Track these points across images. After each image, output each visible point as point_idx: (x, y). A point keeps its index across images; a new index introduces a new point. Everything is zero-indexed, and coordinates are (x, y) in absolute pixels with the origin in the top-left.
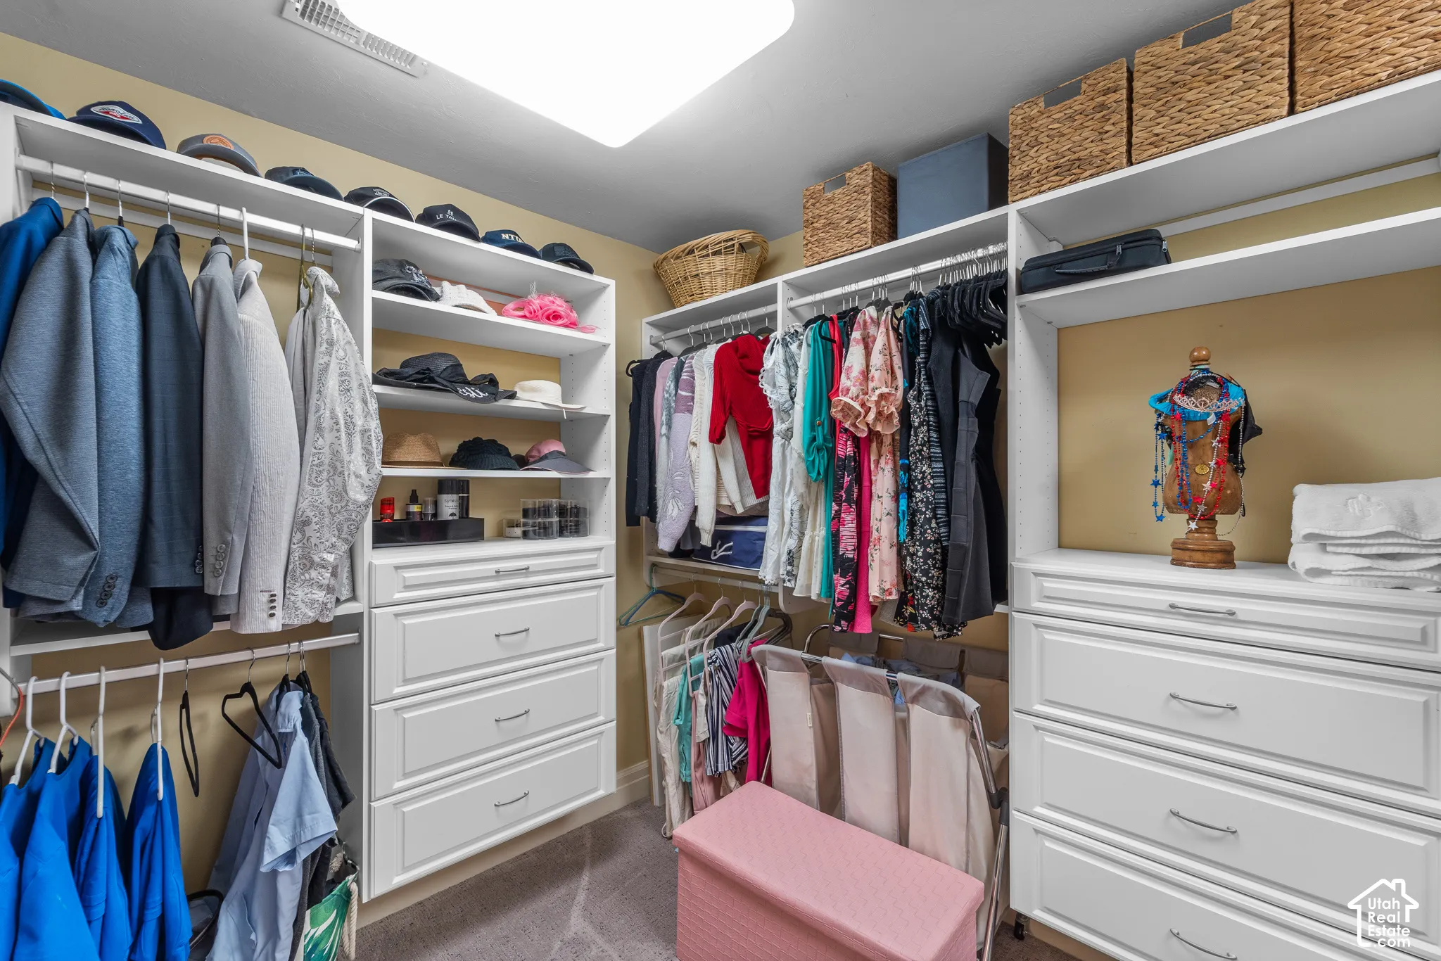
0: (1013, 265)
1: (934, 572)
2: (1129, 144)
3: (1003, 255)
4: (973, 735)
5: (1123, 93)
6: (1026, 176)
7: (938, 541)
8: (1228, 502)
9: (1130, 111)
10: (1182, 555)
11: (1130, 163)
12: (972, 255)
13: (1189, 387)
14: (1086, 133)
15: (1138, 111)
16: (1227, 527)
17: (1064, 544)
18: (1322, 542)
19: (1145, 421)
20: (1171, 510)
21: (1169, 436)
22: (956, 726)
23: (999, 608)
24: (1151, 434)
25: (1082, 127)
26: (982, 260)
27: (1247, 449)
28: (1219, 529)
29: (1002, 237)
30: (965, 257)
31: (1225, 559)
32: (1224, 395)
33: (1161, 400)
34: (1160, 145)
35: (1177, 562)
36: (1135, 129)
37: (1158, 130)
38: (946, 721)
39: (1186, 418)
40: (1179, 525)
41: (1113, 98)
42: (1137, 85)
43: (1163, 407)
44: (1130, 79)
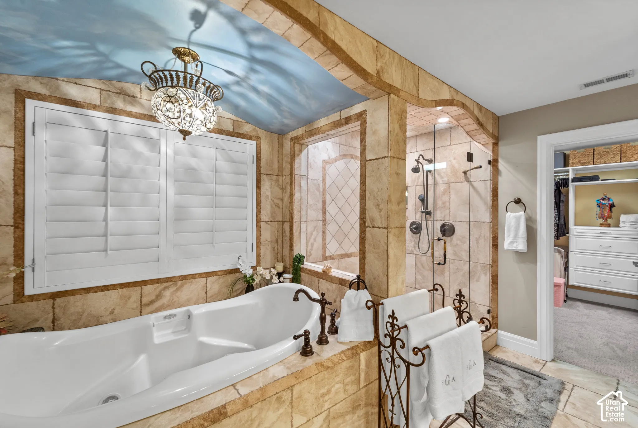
0: (571, 177)
1: (556, 229)
2: (594, 162)
3: (568, 175)
4: (562, 257)
5: (593, 154)
6: (573, 163)
7: (557, 223)
8: (610, 217)
9: (594, 156)
10: (601, 225)
11: (594, 164)
12: (561, 174)
13: (603, 199)
14: (586, 158)
15: (595, 157)
17: (575, 225)
18: (625, 223)
19: (594, 204)
20: (599, 218)
21: (599, 206)
22: (559, 255)
23: (567, 235)
24: (596, 206)
25: (584, 157)
26: (563, 175)
27: (613, 209)
28: (608, 222)
29: (568, 172)
30: (559, 174)
31: (609, 226)
32: (609, 201)
33: (598, 201)
34: (599, 163)
35: (600, 227)
36: (595, 159)
37: (599, 160)
38: (557, 254)
39: (602, 204)
40: (601, 221)
41: (591, 154)
42: (595, 153)
43: (598, 202)
44: (594, 151)
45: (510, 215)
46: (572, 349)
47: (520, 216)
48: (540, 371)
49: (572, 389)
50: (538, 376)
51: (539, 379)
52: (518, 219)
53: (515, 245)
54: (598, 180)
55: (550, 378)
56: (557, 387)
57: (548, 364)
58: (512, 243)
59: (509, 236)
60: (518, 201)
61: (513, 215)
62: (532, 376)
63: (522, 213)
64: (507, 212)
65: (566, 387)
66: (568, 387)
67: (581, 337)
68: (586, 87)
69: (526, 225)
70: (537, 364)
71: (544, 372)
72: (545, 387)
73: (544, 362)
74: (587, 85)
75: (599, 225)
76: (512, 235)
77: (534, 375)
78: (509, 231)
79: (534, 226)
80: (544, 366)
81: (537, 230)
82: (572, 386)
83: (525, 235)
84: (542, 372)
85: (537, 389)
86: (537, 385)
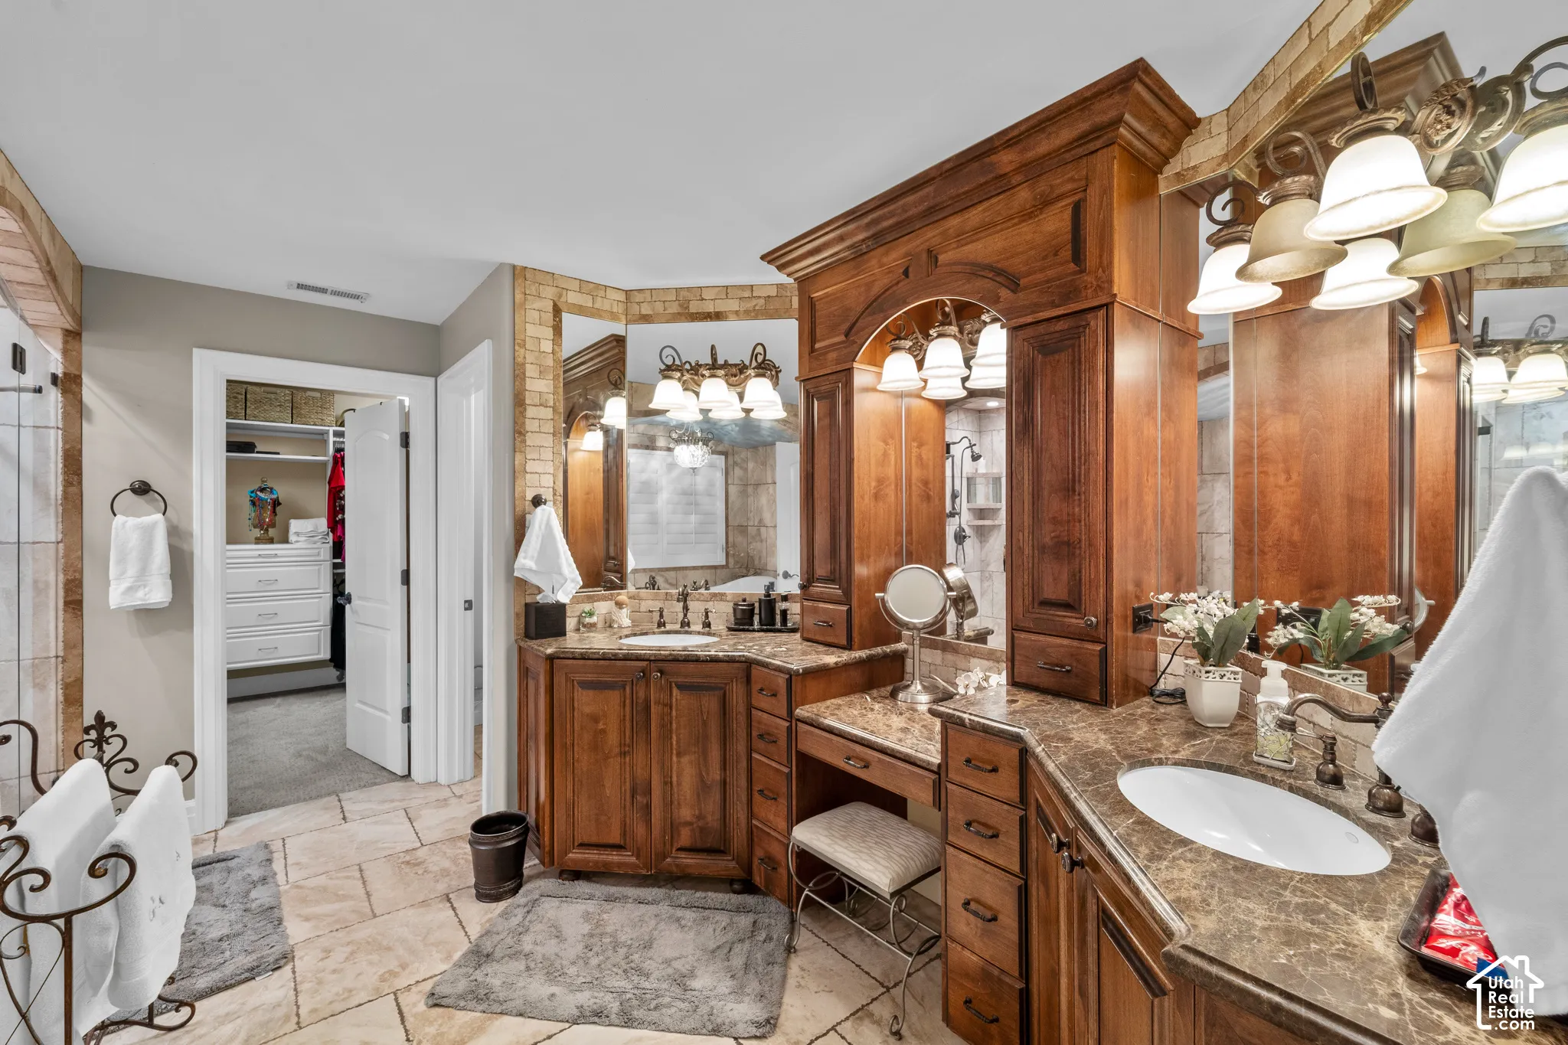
2: (246, 414)
5: (244, 397)
8: (272, 525)
9: (246, 403)
10: (258, 541)
11: (246, 419)
13: (262, 490)
16: (272, 532)
18: (297, 534)
19: (247, 499)
20: (255, 527)
21: (255, 504)
24: (249, 503)
27: (278, 509)
28: (269, 533)
31: (271, 541)
32: (271, 492)
33: (252, 492)
34: (256, 418)
35: (256, 543)
36: (247, 409)
37: (254, 413)
39: (260, 499)
40: (257, 533)
41: (240, 397)
42: (248, 396)
43: (253, 495)
44: (246, 393)
45: (124, 524)
46: (249, 788)
47: (155, 524)
48: (214, 851)
49: (284, 846)
50: (218, 861)
51: (223, 864)
52: (148, 532)
53: (140, 594)
54: (253, 452)
55: (241, 850)
56: (262, 855)
57: (221, 833)
58: (131, 590)
59: (123, 573)
60: (142, 489)
61: (132, 521)
62: (209, 866)
63: (160, 516)
64: (115, 515)
65: (273, 848)
66: (277, 845)
67: (253, 762)
68: (298, 287)
69: (167, 546)
70: (201, 846)
71: (223, 848)
72: (241, 869)
73: (213, 834)
74: (300, 286)
75: (254, 540)
76: (132, 571)
77: (210, 864)
78: (122, 560)
79: (185, 547)
80: (215, 840)
81: (192, 554)
82: (281, 841)
83: (167, 569)
84: (218, 850)
85: (230, 881)
86: (225, 874)
